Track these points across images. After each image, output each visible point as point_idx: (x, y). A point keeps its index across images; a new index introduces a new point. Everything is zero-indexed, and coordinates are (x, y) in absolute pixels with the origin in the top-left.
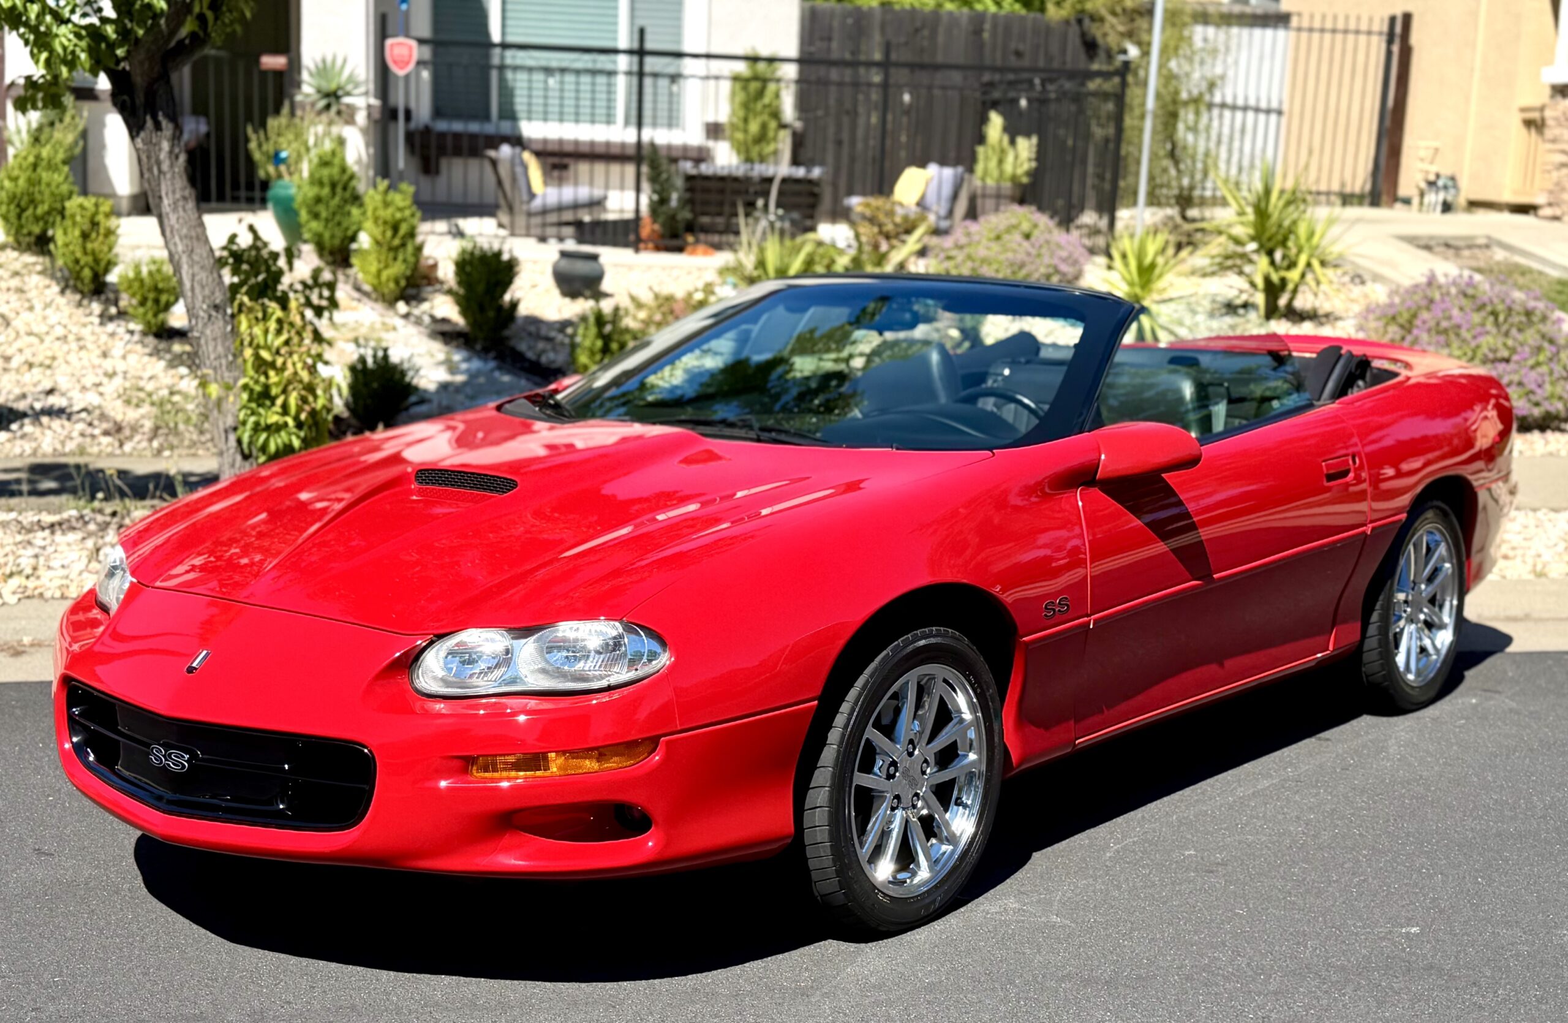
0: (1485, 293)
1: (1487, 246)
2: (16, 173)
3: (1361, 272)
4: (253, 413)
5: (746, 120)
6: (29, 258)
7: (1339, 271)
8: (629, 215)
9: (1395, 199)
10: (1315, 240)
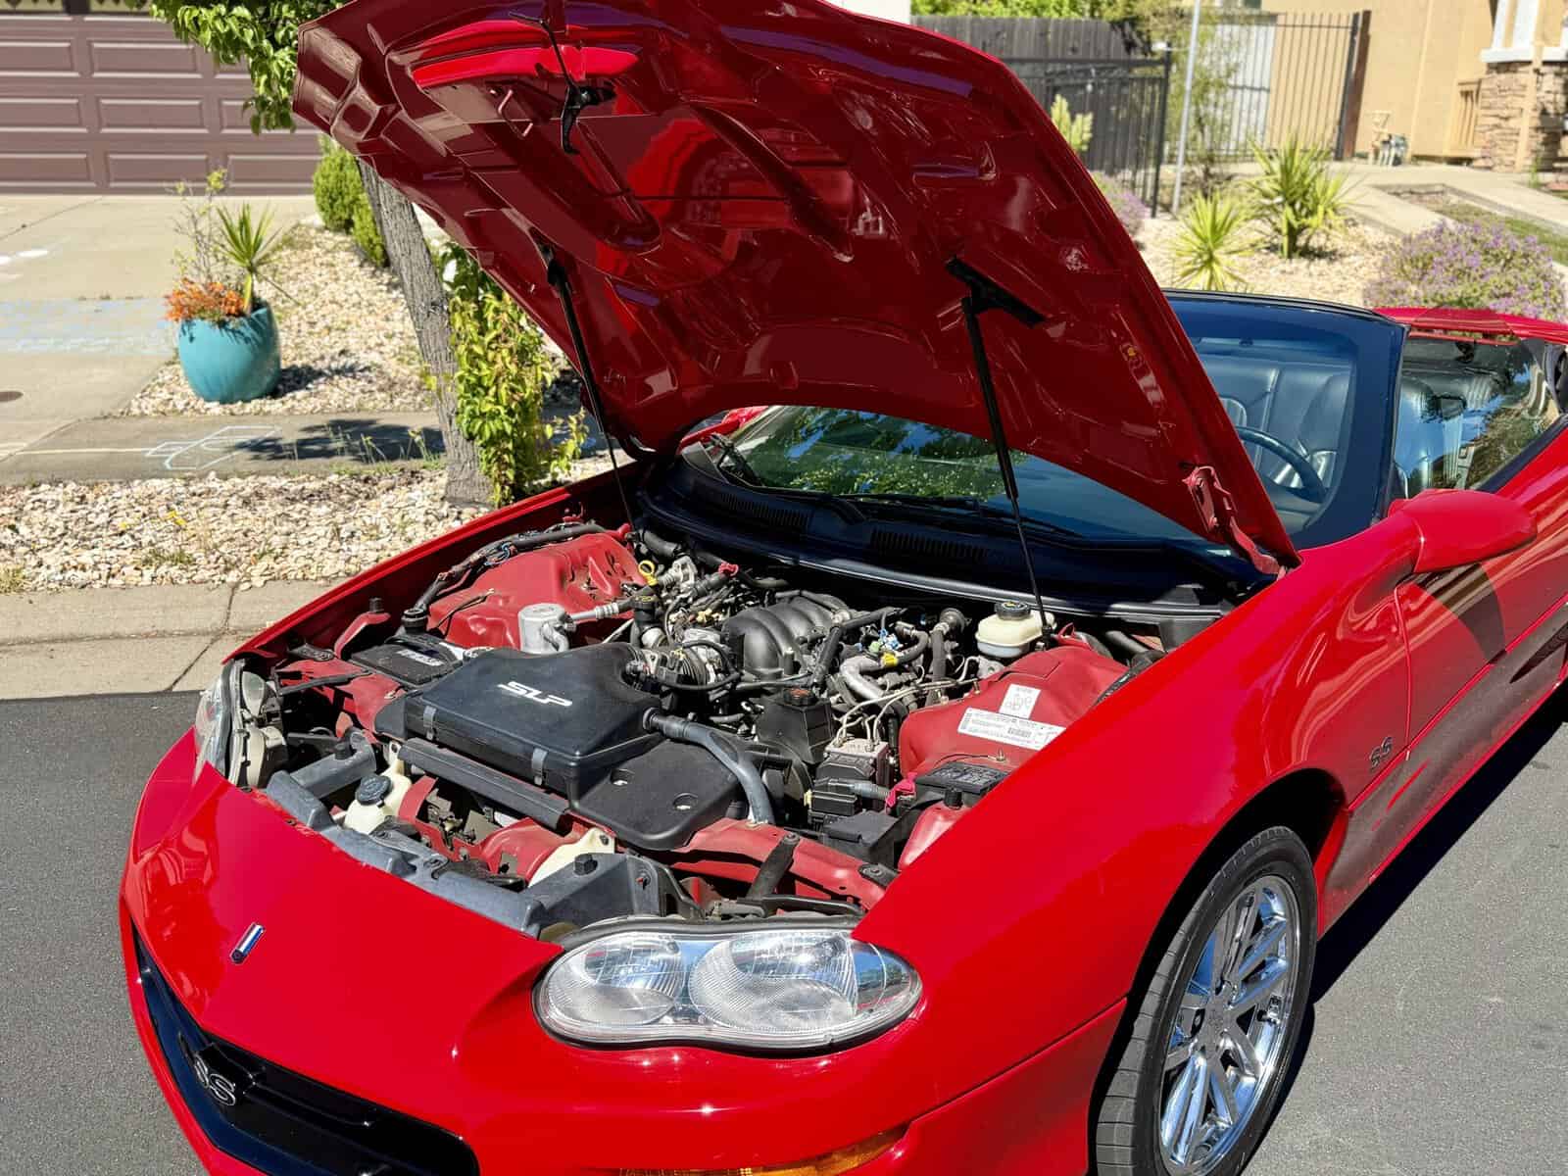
1: (1442, 192)
2: (326, 173)
4: (468, 403)
6: (340, 237)
9: (1354, 155)
10: (1330, 193)
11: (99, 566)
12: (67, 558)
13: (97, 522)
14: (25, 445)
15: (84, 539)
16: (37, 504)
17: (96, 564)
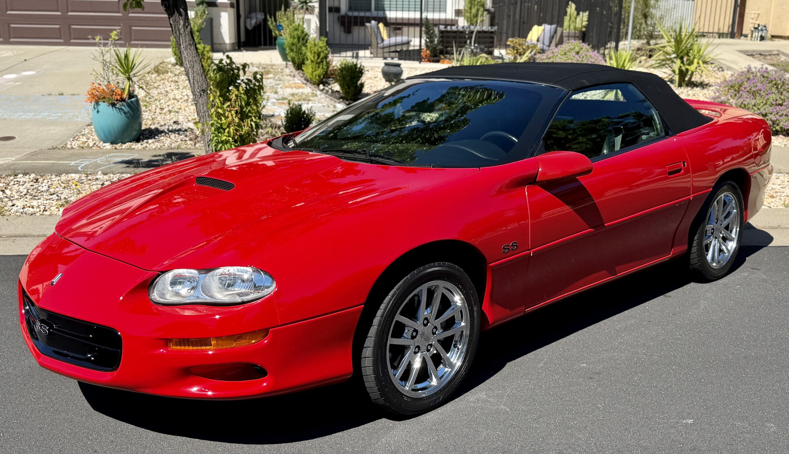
0: (772, 75)
1: (778, 55)
3: (722, 66)
4: (216, 136)
5: (471, 8)
6: (181, 69)
7: (713, 66)
8: (418, 48)
9: (741, 35)
10: (701, 52)
11: (40, 206)
12: (26, 203)
13: (42, 190)
14: (14, 159)
15: (35, 196)
16: (16, 182)
17: (39, 206)
